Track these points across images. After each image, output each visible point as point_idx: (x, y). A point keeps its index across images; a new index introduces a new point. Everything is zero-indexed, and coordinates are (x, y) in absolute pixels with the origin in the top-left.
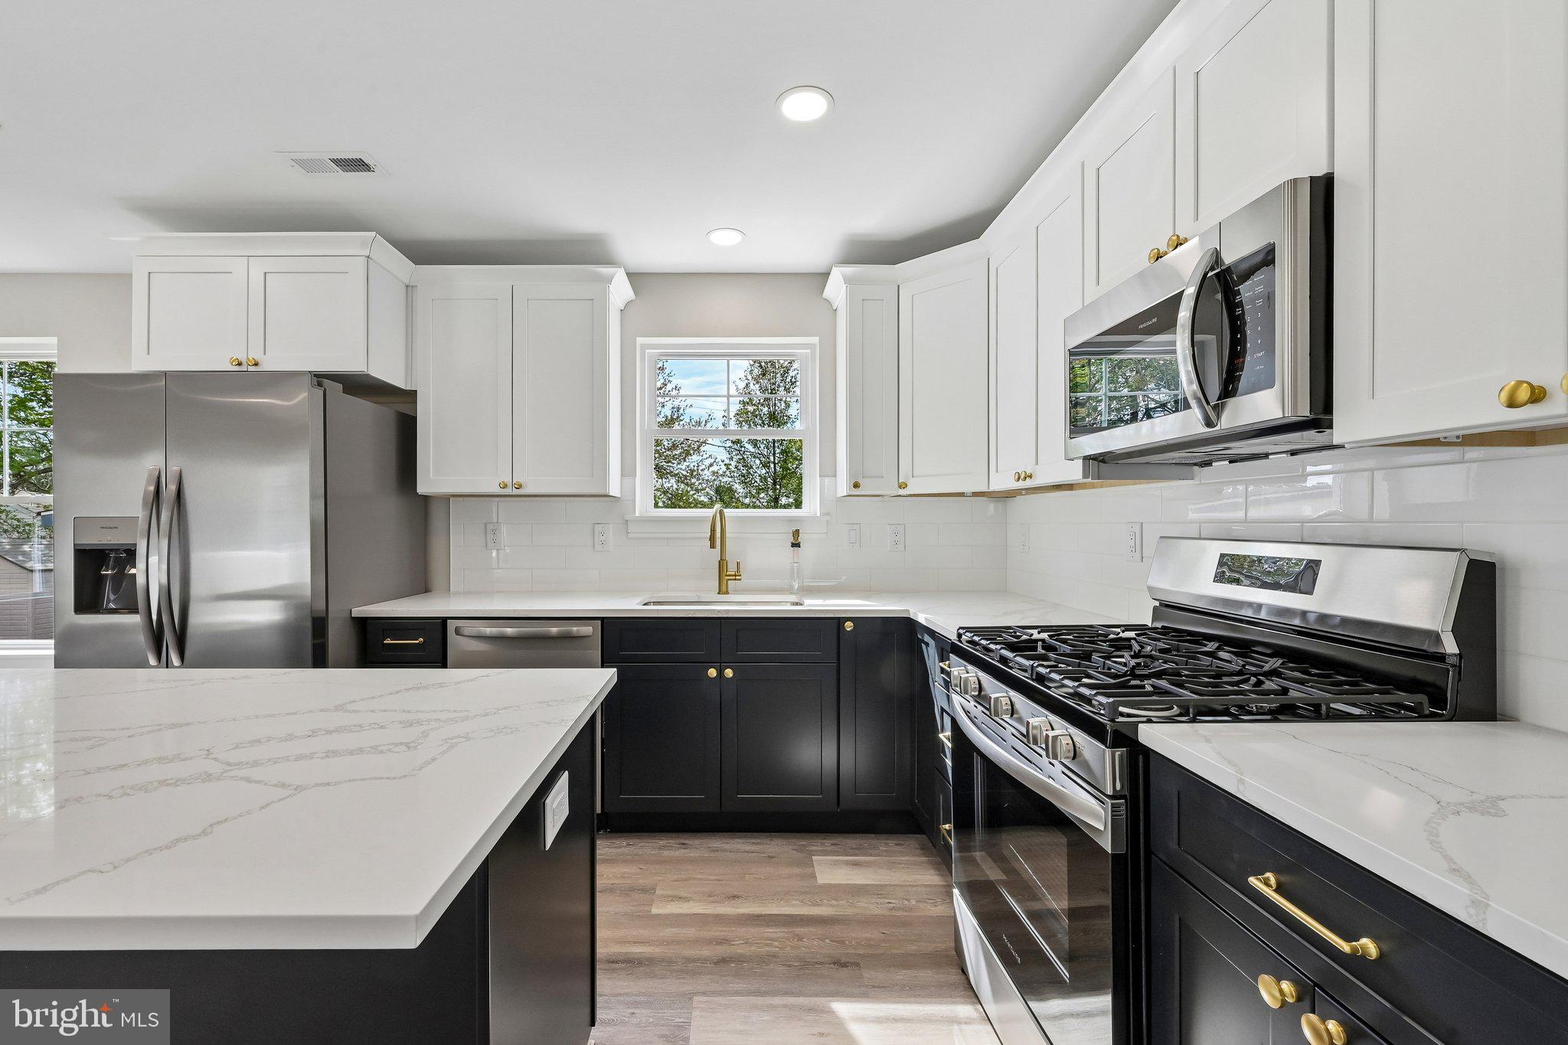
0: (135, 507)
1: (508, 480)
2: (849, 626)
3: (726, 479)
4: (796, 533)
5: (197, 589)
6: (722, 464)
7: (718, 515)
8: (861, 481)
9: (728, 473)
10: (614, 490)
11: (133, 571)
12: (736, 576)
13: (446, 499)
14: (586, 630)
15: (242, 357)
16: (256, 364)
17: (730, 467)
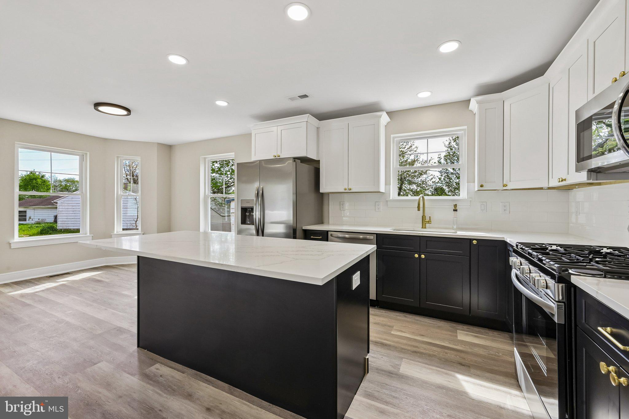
0: (253, 197)
1: (347, 188)
2: (475, 242)
3: (439, 184)
4: (455, 206)
5: (267, 220)
6: (437, 178)
7: (422, 198)
8: (484, 184)
9: (440, 182)
10: (382, 190)
11: (253, 214)
12: (429, 222)
13: (328, 194)
14: (371, 237)
15: (276, 155)
16: (279, 156)
17: (441, 179)
